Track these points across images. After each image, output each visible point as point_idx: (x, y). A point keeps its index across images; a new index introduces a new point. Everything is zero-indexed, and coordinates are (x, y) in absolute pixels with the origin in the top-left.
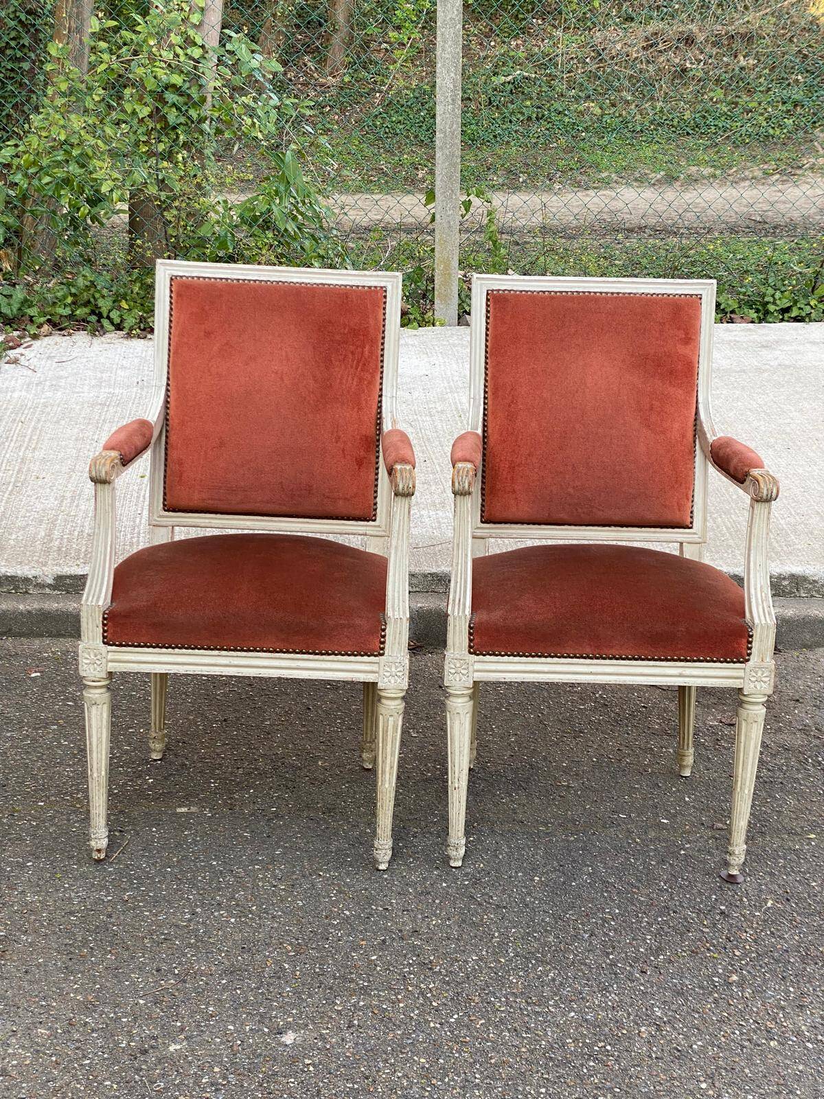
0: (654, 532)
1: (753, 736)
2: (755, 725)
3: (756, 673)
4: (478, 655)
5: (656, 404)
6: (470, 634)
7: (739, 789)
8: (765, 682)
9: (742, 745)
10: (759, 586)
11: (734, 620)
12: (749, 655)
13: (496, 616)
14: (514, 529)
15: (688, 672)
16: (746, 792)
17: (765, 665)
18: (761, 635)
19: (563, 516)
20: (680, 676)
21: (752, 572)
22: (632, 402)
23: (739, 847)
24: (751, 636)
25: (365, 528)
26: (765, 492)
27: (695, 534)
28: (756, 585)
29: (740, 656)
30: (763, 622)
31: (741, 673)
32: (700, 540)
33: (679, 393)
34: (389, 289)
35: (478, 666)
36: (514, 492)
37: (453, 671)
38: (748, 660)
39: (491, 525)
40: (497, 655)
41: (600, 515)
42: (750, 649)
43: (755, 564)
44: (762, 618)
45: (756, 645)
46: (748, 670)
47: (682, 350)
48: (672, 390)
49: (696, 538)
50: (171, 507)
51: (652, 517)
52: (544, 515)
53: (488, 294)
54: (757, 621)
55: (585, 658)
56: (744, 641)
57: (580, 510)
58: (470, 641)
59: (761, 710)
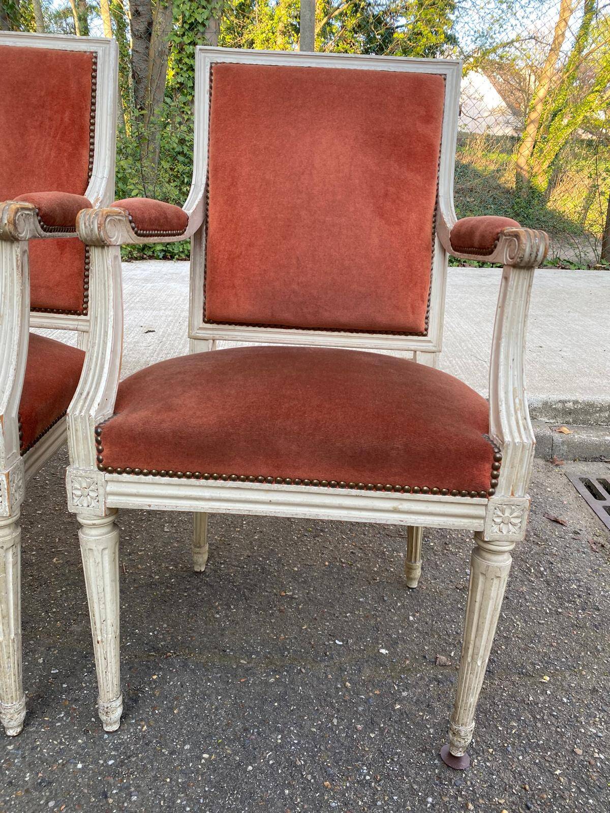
0: (387, 339)
1: (493, 594)
2: (496, 581)
3: (503, 512)
4: (111, 472)
5: (392, 190)
6: (98, 442)
7: (469, 659)
8: (514, 525)
9: (477, 605)
10: (511, 388)
11: (475, 435)
12: (494, 486)
14: (239, 331)
15: (405, 506)
16: (479, 663)
17: (516, 499)
18: (512, 459)
19: (287, 316)
20: (395, 511)
21: (502, 368)
22: (364, 186)
23: (467, 727)
24: (499, 460)
25: (76, 323)
26: (528, 250)
27: (430, 342)
28: (506, 386)
29: (481, 487)
30: (517, 440)
31: (481, 511)
32: (434, 349)
33: (416, 179)
34: (100, 54)
35: (111, 488)
36: (234, 287)
37: (78, 493)
38: (492, 494)
39: (215, 326)
40: (137, 474)
41: (326, 316)
42: (496, 477)
43: (507, 357)
44: (516, 434)
45: (504, 472)
46: (491, 507)
47: (421, 128)
48: (409, 175)
49: (430, 347)
51: (382, 319)
53: (211, 67)
54: (507, 438)
55: (261, 481)
56: (488, 466)
57: (305, 310)
58: (99, 452)
59: (506, 562)
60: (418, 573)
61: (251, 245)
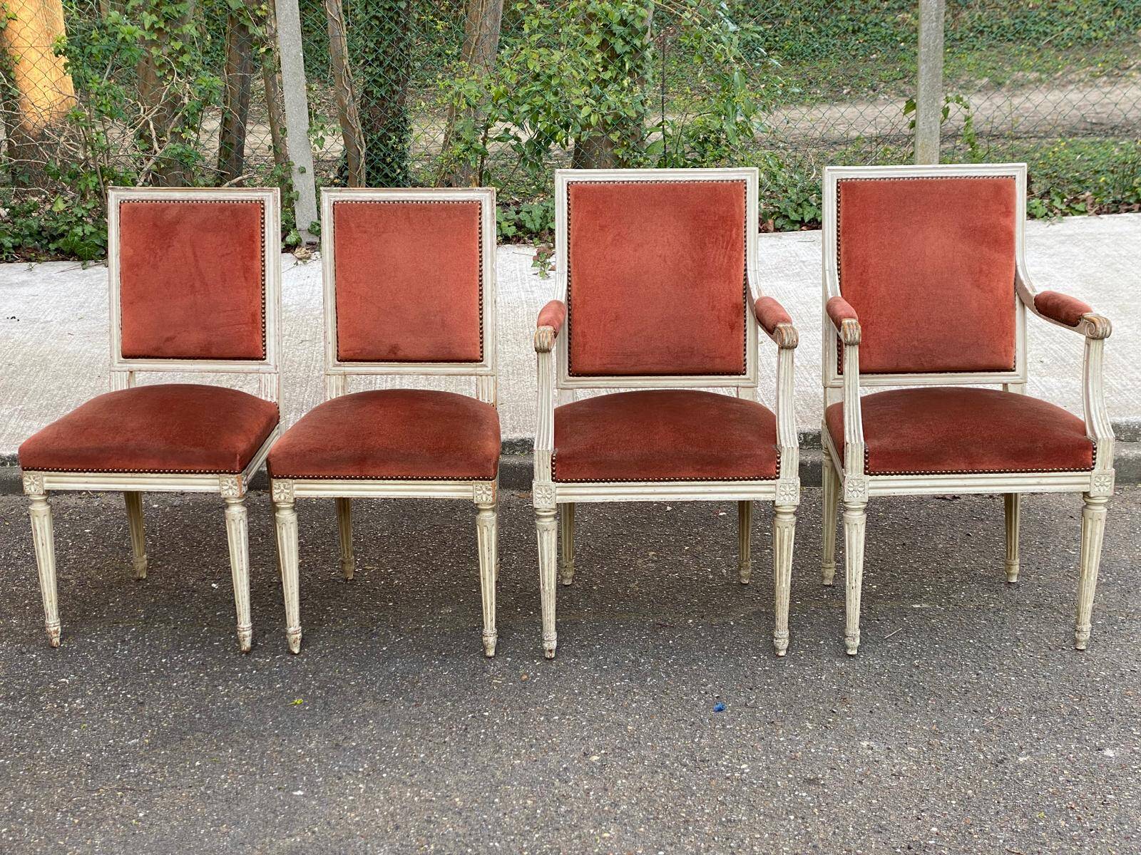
1: (1098, 531)
2: (1099, 522)
3: (1100, 478)
4: (871, 475)
5: (985, 267)
6: (866, 458)
7: (1085, 577)
8: (1107, 486)
9: (1088, 540)
10: (1097, 408)
11: (1080, 436)
12: (1094, 464)
13: (885, 442)
15: (1044, 481)
16: (1092, 578)
17: (1107, 471)
18: (1103, 447)
20: (1039, 484)
21: (1091, 397)
22: (964, 266)
23: (1086, 626)
24: (1095, 449)
26: (1101, 331)
27: (1017, 375)
28: (1095, 406)
29: (1087, 466)
30: (1105, 437)
31: (1088, 480)
32: (1022, 381)
33: (1000, 257)
34: (749, 180)
35: (871, 484)
37: (851, 489)
38: (1093, 469)
40: (887, 475)
41: (940, 363)
42: (1094, 459)
43: (1093, 390)
44: (1104, 433)
45: (1099, 456)
46: (1093, 477)
47: (1004, 221)
48: (996, 255)
49: (1017, 379)
50: (574, 372)
51: (983, 362)
52: (893, 365)
53: (838, 183)
54: (1099, 436)
55: (960, 473)
56: (1090, 453)
57: (923, 359)
58: (866, 463)
59: (1102, 511)
60: (1016, 569)
61: (881, 314)
